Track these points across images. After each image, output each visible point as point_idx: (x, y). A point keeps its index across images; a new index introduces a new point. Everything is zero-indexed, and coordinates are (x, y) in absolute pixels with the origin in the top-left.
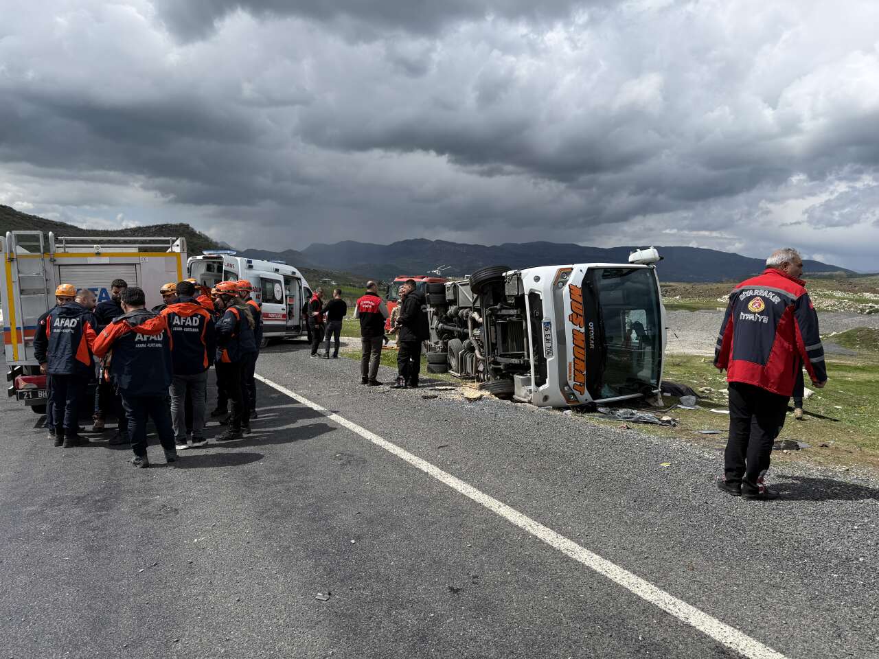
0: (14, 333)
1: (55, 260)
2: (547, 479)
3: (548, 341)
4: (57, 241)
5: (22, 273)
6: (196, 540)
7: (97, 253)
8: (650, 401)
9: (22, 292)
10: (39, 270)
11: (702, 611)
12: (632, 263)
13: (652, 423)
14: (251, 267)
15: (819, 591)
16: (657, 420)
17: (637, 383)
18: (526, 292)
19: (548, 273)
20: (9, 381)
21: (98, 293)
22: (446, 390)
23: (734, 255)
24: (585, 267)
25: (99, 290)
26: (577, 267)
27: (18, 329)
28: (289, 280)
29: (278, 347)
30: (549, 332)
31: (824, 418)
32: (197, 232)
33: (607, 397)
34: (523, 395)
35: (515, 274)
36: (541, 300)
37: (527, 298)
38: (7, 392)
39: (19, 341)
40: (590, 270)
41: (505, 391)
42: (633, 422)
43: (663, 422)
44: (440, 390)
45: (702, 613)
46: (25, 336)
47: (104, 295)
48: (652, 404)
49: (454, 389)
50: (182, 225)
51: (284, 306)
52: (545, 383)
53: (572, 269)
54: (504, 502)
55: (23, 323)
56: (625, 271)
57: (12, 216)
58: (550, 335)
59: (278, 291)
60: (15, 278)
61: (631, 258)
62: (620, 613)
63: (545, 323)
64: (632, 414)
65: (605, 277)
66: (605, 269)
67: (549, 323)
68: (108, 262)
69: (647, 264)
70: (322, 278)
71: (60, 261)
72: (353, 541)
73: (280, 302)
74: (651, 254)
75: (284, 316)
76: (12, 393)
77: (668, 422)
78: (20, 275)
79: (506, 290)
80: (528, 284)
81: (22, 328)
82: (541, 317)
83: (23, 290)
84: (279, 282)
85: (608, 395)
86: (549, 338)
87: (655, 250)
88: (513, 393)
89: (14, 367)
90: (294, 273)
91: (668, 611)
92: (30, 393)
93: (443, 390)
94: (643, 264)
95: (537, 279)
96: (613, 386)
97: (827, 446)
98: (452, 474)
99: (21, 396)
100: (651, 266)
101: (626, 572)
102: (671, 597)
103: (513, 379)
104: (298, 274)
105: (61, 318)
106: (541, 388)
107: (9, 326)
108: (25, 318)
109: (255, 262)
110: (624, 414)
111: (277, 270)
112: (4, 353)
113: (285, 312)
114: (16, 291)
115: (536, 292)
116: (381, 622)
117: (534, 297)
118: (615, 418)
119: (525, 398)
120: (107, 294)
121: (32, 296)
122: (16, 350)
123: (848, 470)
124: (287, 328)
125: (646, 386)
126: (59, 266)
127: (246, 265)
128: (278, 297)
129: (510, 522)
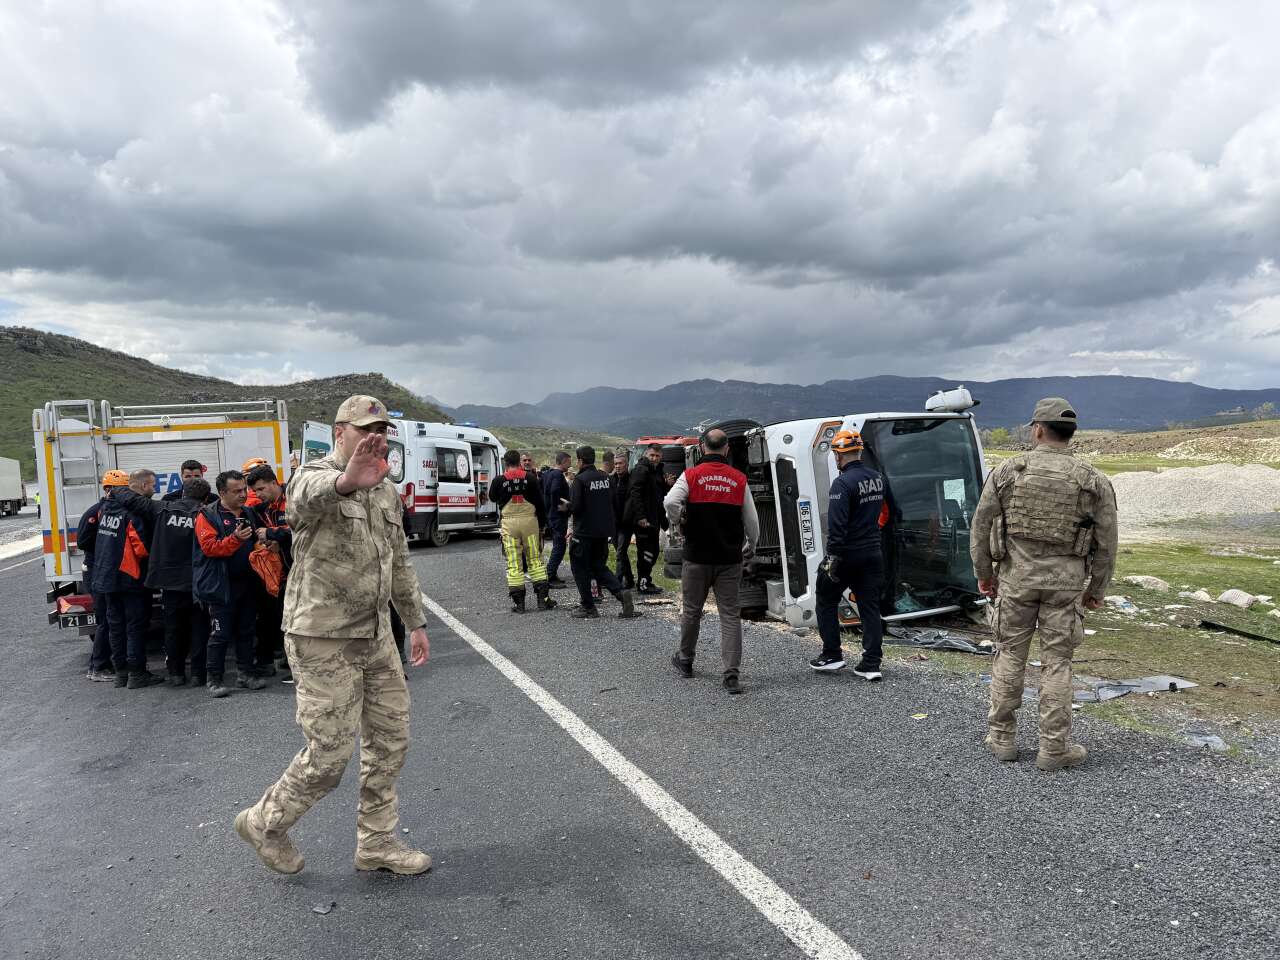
0: (55, 538)
1: (109, 438)
2: (731, 739)
3: (807, 530)
4: (115, 413)
5: (66, 457)
6: (201, 825)
7: (165, 427)
8: (976, 617)
9: (65, 482)
10: (88, 452)
11: (846, 941)
12: (931, 410)
13: (961, 651)
14: (422, 433)
15: (1042, 915)
16: (970, 647)
17: (949, 589)
18: (773, 458)
19: (806, 430)
20: (49, 601)
21: (167, 480)
22: (660, 604)
23: (1188, 385)
24: (860, 419)
25: (169, 476)
26: (848, 420)
27: (61, 532)
28: (478, 450)
29: (463, 544)
30: (807, 517)
31: (1264, 639)
32: (394, 385)
33: (907, 611)
34: (777, 609)
35: (757, 433)
36: (795, 470)
37: (773, 467)
38: (47, 618)
39: (62, 549)
40: (869, 423)
41: (753, 604)
42: (935, 649)
43: (982, 649)
44: (652, 604)
45: (845, 944)
46: (68, 542)
47: (175, 483)
48: (977, 621)
49: (670, 603)
50: (372, 375)
51: (471, 486)
52: (805, 592)
53: (842, 423)
54: (650, 773)
55: (67, 525)
56: (927, 423)
57: (148, 371)
58: (810, 521)
59: (463, 465)
60: (56, 464)
61: (929, 404)
62: (723, 942)
63: (801, 504)
64: (939, 637)
65: (895, 432)
66: (897, 421)
67: (808, 503)
68: (180, 438)
69: (959, 412)
70: (564, 441)
71: (117, 438)
72: (406, 830)
73: (467, 480)
74: (960, 397)
75: (472, 500)
76: (54, 618)
77: (988, 648)
78: (63, 460)
79: (749, 456)
80: (775, 447)
81: (65, 531)
82: (795, 494)
83: (67, 480)
84: (464, 452)
85: (910, 609)
86: (808, 524)
87: (967, 392)
88: (767, 608)
89: (58, 583)
90: (486, 439)
91: (794, 940)
92: (77, 619)
93: (656, 603)
94: (954, 411)
95: (788, 439)
96: (918, 594)
97: (1224, 686)
98: (598, 731)
99: (66, 622)
100: (966, 414)
101: (767, 879)
102: (811, 920)
103: (765, 588)
104: (493, 440)
105: (107, 515)
106: (800, 599)
107: (50, 528)
108: (69, 516)
109: (429, 426)
110: (926, 637)
111: (461, 436)
112: (44, 565)
113: (473, 494)
114: (58, 481)
115: (787, 459)
116: (380, 947)
117: (784, 465)
118: (909, 643)
119: (779, 614)
120: (178, 479)
121: (78, 487)
122: (58, 559)
123: (1238, 723)
124: (477, 517)
125: (964, 595)
126: (115, 445)
127: (416, 431)
128: (463, 474)
129: (641, 804)
